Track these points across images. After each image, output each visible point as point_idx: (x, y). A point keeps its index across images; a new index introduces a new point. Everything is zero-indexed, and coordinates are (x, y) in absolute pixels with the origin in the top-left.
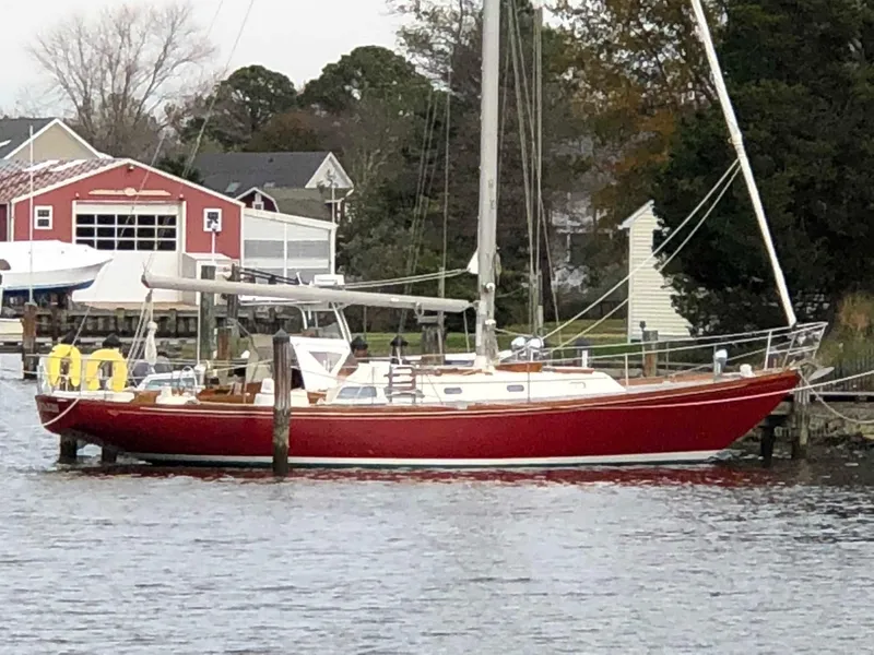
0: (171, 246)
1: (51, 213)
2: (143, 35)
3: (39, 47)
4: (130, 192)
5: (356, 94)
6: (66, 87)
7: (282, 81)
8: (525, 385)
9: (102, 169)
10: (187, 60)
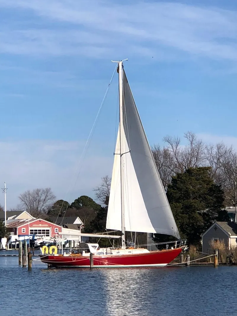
0: (48, 236)
1: (25, 230)
2: (41, 194)
3: (21, 197)
4: (40, 225)
5: (81, 205)
6: (27, 205)
7: (66, 203)
8: (131, 252)
9: (35, 221)
10: (50, 199)
